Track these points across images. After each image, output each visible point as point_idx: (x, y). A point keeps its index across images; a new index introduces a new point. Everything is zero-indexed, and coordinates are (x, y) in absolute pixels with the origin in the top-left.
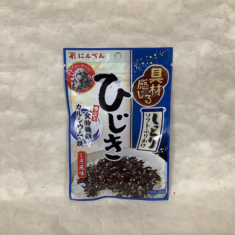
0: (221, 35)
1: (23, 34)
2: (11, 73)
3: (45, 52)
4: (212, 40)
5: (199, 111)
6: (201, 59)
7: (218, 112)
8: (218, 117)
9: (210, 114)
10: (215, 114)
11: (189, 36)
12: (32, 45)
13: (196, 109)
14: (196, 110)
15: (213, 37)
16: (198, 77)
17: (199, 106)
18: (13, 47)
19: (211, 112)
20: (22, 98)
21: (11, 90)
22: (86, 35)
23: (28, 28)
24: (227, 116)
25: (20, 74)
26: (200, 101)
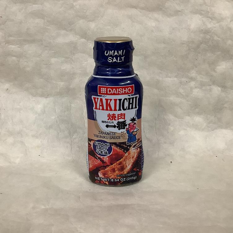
0: (209, 9)
1: (30, 11)
2: (18, 46)
3: (49, 27)
4: (201, 14)
5: (193, 84)
6: (192, 32)
7: (210, 86)
8: (210, 90)
9: (202, 87)
10: (208, 87)
11: (179, 11)
12: (37, 21)
13: (190, 82)
14: (189, 84)
15: (202, 12)
16: (189, 49)
17: (192, 79)
18: (21, 23)
19: (204, 86)
20: (28, 69)
21: (19, 61)
22: (85, 11)
23: (34, 5)
24: (219, 89)
25: (26, 47)
26: (193, 74)
